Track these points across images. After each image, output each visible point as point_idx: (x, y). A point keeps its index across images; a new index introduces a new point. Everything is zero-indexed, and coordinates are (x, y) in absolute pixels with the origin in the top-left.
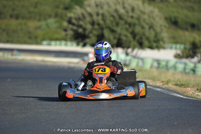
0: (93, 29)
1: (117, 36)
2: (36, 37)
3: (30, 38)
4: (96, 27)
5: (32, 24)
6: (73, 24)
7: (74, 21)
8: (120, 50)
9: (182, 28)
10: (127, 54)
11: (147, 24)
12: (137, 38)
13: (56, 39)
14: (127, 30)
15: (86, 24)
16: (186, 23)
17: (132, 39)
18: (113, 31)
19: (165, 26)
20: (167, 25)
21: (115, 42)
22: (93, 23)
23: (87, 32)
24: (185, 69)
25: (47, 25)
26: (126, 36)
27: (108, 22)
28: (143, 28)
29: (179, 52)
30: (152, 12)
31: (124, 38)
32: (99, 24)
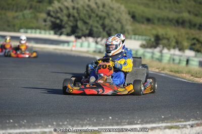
0: (69, 20)
1: (89, 28)
2: (14, 26)
3: (9, 26)
4: (71, 18)
5: (10, 14)
6: (52, 16)
7: (52, 13)
8: (91, 39)
9: (139, 22)
10: (97, 43)
11: (115, 18)
12: (107, 29)
13: (32, 28)
14: (98, 22)
15: (63, 16)
16: (142, 17)
17: (101, 30)
18: (85, 23)
19: (130, 20)
20: (132, 20)
21: (87, 32)
22: (69, 16)
23: (63, 23)
24: (152, 57)
25: (23, 15)
26: (97, 27)
27: (82, 15)
28: (112, 21)
29: (144, 43)
30: (119, 8)
31: (95, 29)
32: (74, 17)
